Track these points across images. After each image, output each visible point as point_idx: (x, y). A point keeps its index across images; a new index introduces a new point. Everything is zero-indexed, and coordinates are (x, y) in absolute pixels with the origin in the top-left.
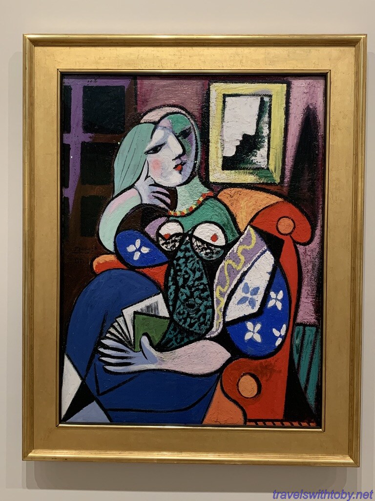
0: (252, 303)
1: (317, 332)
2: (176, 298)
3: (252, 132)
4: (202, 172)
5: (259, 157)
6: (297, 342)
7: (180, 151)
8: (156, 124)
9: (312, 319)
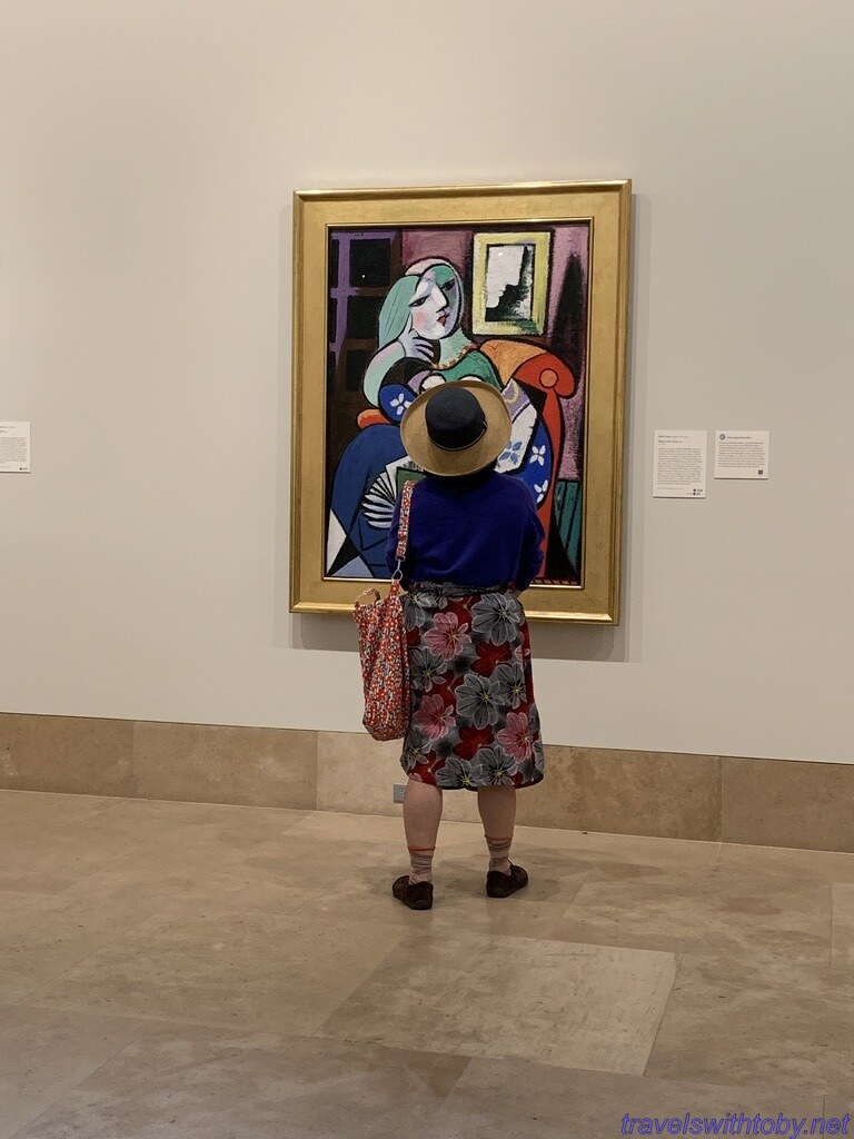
0: (514, 458)
1: (579, 487)
3: (515, 283)
4: (465, 323)
5: (523, 309)
6: (559, 498)
7: (444, 303)
8: (420, 276)
9: (574, 475)
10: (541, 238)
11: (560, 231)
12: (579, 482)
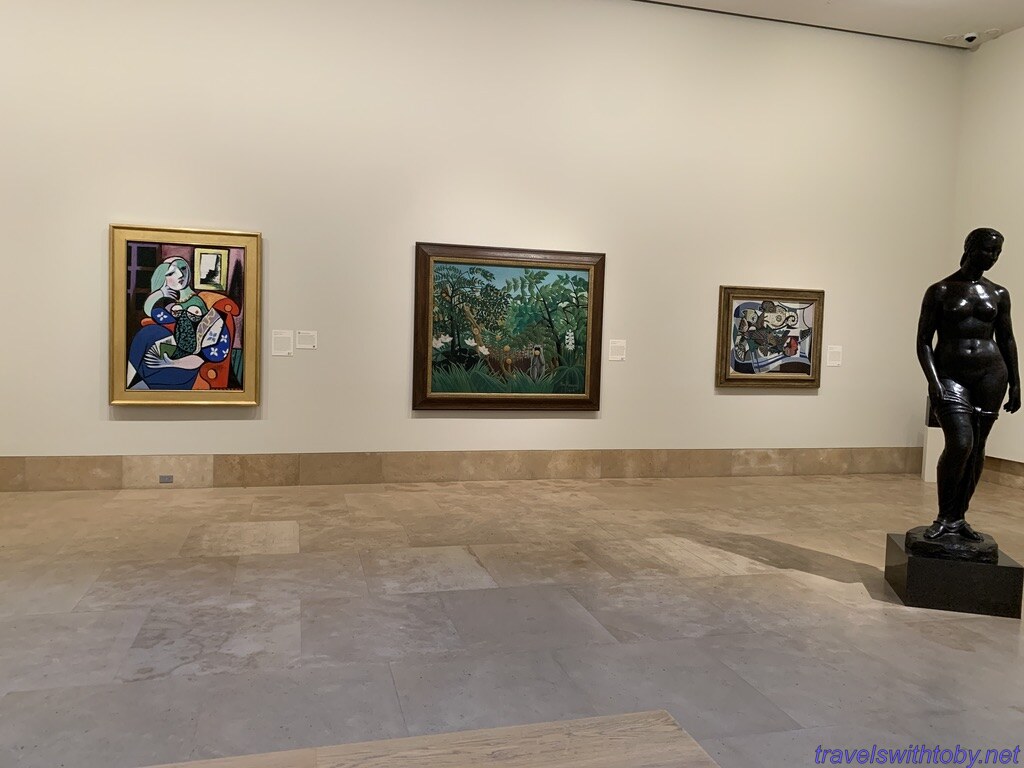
1: (242, 352)
2: (180, 337)
3: (213, 269)
4: (191, 284)
5: (217, 280)
7: (181, 275)
8: (171, 264)
9: (239, 347)
10: (224, 253)
11: (232, 250)
12: (242, 349)
